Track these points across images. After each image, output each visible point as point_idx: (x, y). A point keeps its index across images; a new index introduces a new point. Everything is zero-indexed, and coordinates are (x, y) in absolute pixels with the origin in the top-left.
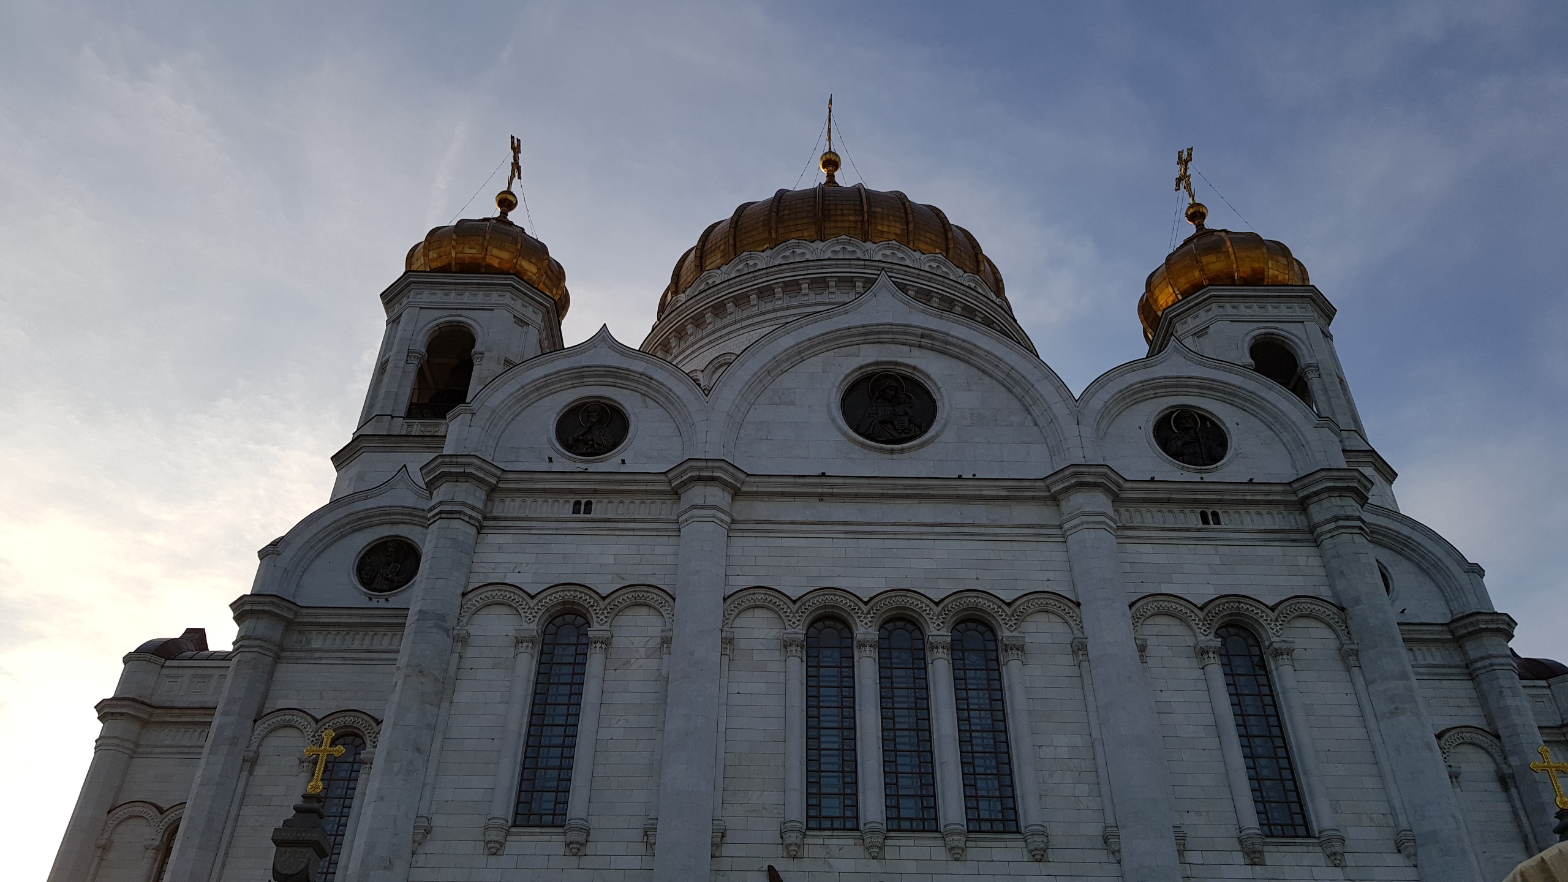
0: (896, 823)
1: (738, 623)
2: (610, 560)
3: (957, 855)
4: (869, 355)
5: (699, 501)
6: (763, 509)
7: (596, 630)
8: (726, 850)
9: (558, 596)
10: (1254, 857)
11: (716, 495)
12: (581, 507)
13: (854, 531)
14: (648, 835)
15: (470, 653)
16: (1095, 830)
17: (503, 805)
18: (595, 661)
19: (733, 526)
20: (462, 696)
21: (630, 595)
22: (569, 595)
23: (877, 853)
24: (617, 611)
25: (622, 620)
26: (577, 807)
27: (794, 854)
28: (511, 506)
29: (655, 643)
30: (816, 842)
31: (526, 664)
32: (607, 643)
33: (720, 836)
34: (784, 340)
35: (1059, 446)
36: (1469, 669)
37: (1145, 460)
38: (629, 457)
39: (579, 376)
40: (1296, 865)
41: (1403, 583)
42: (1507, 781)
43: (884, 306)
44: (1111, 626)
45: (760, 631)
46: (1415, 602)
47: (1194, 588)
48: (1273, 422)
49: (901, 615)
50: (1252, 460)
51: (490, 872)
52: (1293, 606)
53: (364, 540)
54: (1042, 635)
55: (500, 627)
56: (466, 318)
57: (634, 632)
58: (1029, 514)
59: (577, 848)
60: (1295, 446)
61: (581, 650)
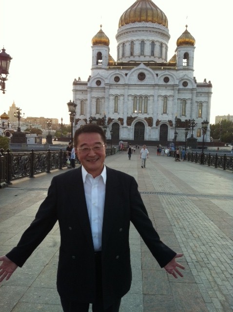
0: (139, 112)
2: (119, 92)
3: (143, 114)
4: (141, 71)
6: (131, 87)
9: (116, 95)
10: (162, 114)
11: (127, 87)
12: (117, 87)
13: (138, 89)
14: (123, 113)
15: (110, 100)
16: (152, 113)
17: (114, 111)
18: (119, 101)
19: (129, 89)
20: (110, 103)
21: (121, 95)
23: (138, 114)
24: (120, 97)
26: (118, 111)
27: (132, 114)
28: (111, 87)
30: (134, 113)
31: (114, 101)
33: (128, 113)
34: (133, 70)
35: (155, 82)
36: (192, 93)
37: (162, 82)
38: (120, 82)
39: (115, 74)
40: (165, 115)
41: (189, 84)
42: (191, 103)
43: (142, 66)
44: (156, 98)
45: (130, 98)
46: (189, 86)
47: (163, 94)
48: (173, 78)
49: (141, 97)
50: (171, 83)
51: (114, 115)
52: (170, 96)
53: (96, 80)
54: (151, 98)
55: (112, 98)
56: (101, 51)
57: (122, 98)
58: (152, 88)
59: (119, 113)
60: (174, 81)
61: (118, 99)
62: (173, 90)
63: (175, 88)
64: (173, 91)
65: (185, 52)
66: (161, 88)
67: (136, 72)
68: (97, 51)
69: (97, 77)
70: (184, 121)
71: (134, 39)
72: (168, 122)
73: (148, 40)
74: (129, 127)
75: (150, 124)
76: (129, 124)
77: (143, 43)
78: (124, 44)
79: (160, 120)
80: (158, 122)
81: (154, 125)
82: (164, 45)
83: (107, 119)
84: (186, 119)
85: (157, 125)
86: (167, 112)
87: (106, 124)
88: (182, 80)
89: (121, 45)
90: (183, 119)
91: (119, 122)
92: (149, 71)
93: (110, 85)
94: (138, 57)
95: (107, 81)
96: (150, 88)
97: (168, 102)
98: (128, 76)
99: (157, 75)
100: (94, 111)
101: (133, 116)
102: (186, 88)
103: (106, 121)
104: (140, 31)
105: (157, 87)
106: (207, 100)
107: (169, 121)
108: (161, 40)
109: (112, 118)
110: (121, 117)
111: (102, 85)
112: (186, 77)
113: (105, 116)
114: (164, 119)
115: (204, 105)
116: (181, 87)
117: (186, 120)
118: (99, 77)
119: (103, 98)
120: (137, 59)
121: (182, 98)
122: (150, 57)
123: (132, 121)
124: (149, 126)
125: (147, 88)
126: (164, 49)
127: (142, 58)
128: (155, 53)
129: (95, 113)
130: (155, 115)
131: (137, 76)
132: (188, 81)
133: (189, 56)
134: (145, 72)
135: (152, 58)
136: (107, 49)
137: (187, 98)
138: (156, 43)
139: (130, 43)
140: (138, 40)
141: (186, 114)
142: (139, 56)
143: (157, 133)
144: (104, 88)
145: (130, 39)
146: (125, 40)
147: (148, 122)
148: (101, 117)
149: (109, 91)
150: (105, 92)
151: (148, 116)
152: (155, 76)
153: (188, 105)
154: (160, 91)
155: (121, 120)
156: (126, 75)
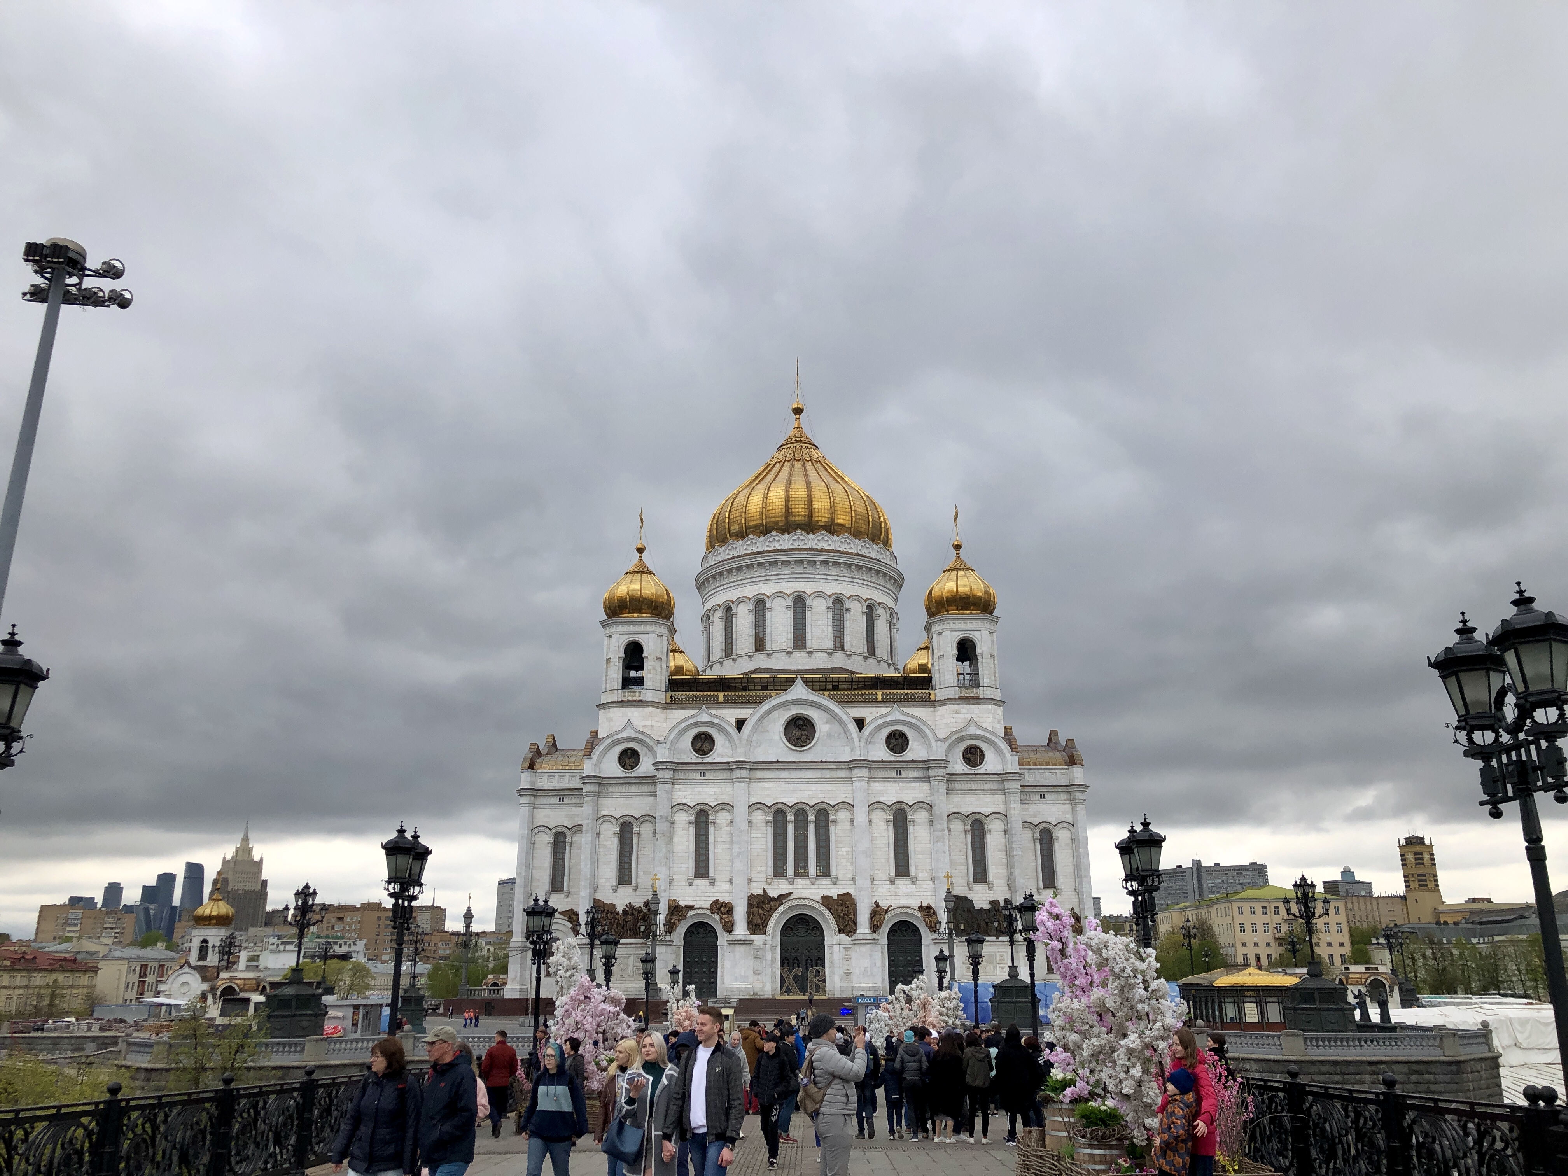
0: (797, 875)
1: (753, 814)
2: (713, 793)
3: (813, 883)
4: (794, 711)
5: (739, 776)
6: (759, 774)
7: (711, 819)
8: (752, 883)
9: (699, 807)
10: (892, 882)
11: (744, 773)
12: (703, 774)
13: (787, 781)
14: (731, 881)
15: (676, 826)
16: (851, 875)
17: (691, 873)
18: (712, 829)
19: (750, 781)
20: (675, 840)
21: (720, 807)
22: (702, 807)
23: (791, 883)
24: (717, 812)
25: (720, 814)
26: (711, 874)
27: (770, 884)
28: (680, 775)
29: (729, 822)
30: (776, 880)
31: (692, 830)
32: (714, 823)
33: (750, 880)
34: (765, 707)
35: (852, 750)
36: (1004, 792)
37: (881, 752)
38: (716, 756)
39: (697, 724)
40: (903, 884)
41: (990, 756)
42: (1006, 832)
43: (799, 691)
44: (861, 815)
45: (759, 817)
46: (991, 763)
47: (889, 799)
48: (924, 736)
49: (801, 813)
50: (916, 751)
51: (690, 890)
52: (918, 805)
53: (619, 749)
54: (842, 816)
55: (684, 819)
56: (638, 638)
57: (722, 818)
58: (842, 774)
59: (712, 883)
60: (929, 746)
61: (707, 824)
62: (928, 779)
63: (932, 773)
64: (925, 786)
65: (960, 635)
66: (880, 773)
67: (775, 714)
68: (625, 640)
69: (624, 735)
70: (987, 906)
71: (767, 589)
72: (918, 914)
73: (821, 595)
74: (758, 939)
75: (847, 926)
76: (757, 926)
77: (799, 603)
78: (728, 609)
79: (884, 905)
80: (877, 914)
81: (863, 929)
82: (880, 611)
83: (663, 908)
84: (991, 896)
85: (875, 928)
86: (912, 871)
87: (661, 929)
88: (961, 739)
89: (719, 613)
90: (981, 898)
91: (715, 921)
92: (825, 709)
93: (677, 767)
94: (783, 656)
95: (663, 754)
96: (834, 774)
97: (911, 828)
98: (747, 728)
99: (860, 723)
100: (609, 872)
101: (773, 893)
102: (981, 770)
103: (661, 919)
104: (786, 563)
105: (864, 772)
106: (1068, 817)
107: (921, 908)
108: (867, 593)
109: (683, 903)
110: (724, 898)
111: (645, 767)
112: (973, 730)
113: (655, 895)
114: (904, 902)
115: (1062, 836)
116: (959, 766)
117: (994, 903)
118: (633, 734)
119: (649, 818)
120: (779, 663)
121: (966, 810)
122: (830, 654)
123: (771, 911)
124: (841, 931)
125: (827, 774)
126: (881, 626)
127: (800, 661)
128: (847, 639)
129: (614, 881)
130: (863, 882)
131: (782, 729)
132: (983, 746)
133: (978, 651)
134: (814, 714)
135: (839, 660)
136: (664, 631)
137: (986, 811)
138: (848, 604)
139: (751, 606)
140: (779, 594)
141: (991, 877)
142: (789, 653)
143: (879, 964)
144: (652, 780)
145: (751, 591)
146: (733, 594)
147: (836, 917)
148: (638, 903)
149: (670, 793)
150: (655, 795)
151: (834, 892)
152: (853, 727)
153: (994, 841)
154: (877, 786)
155: (723, 909)
156: (740, 724)
